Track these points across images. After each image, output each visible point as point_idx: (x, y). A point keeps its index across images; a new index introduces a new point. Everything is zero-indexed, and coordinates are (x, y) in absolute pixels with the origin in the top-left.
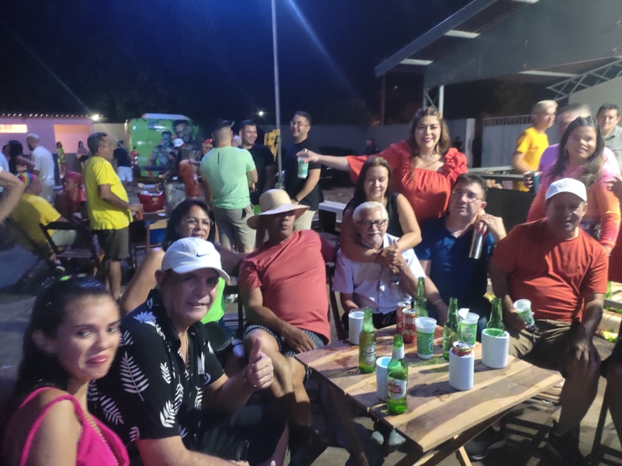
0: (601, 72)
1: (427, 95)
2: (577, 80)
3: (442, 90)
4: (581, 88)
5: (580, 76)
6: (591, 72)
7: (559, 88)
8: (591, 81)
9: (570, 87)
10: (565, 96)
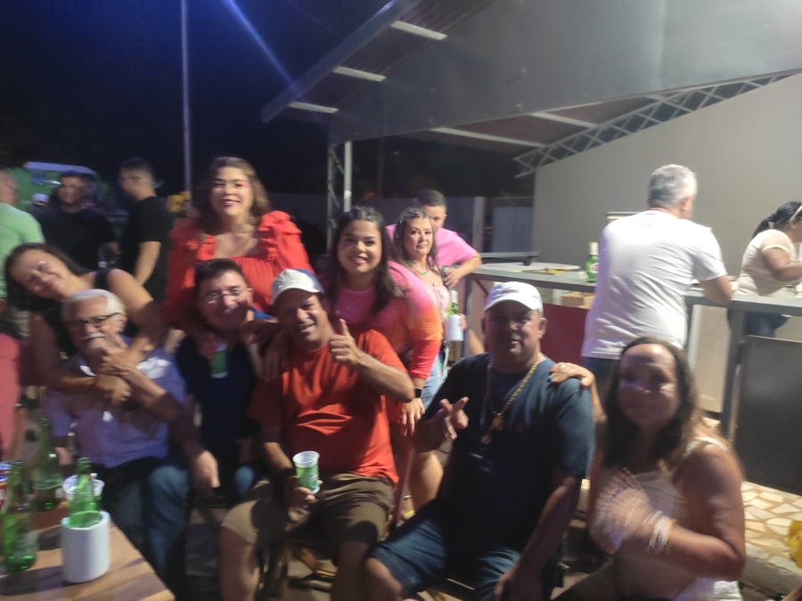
0: (568, 144)
1: (333, 152)
2: (546, 151)
3: (348, 147)
4: (549, 161)
5: (548, 146)
6: (559, 143)
7: (525, 160)
8: (560, 154)
9: (537, 160)
10: (533, 169)
